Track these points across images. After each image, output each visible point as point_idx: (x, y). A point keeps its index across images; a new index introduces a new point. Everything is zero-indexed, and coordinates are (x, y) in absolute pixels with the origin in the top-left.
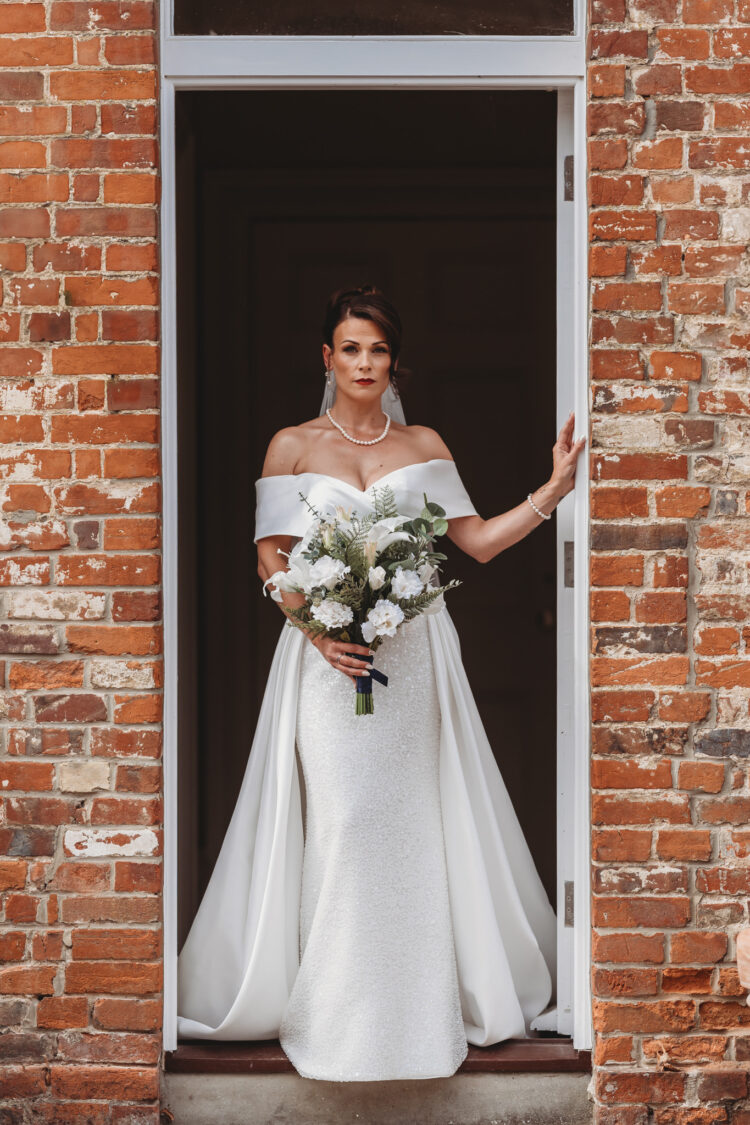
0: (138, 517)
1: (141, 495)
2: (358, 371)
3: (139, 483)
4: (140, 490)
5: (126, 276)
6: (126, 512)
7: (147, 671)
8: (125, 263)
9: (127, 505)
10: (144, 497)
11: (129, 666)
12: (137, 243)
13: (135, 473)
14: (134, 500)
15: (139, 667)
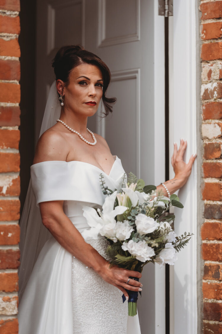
0: (10, 199)
1: (11, 184)
2: (87, 97)
3: (10, 176)
4: (11, 180)
5: (4, 36)
6: (3, 195)
7: (14, 302)
8: (4, 28)
9: (4, 191)
10: (13, 185)
11: (4, 300)
12: (10, 15)
13: (9, 169)
14: (8, 188)
15: (9, 300)
